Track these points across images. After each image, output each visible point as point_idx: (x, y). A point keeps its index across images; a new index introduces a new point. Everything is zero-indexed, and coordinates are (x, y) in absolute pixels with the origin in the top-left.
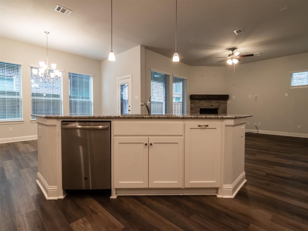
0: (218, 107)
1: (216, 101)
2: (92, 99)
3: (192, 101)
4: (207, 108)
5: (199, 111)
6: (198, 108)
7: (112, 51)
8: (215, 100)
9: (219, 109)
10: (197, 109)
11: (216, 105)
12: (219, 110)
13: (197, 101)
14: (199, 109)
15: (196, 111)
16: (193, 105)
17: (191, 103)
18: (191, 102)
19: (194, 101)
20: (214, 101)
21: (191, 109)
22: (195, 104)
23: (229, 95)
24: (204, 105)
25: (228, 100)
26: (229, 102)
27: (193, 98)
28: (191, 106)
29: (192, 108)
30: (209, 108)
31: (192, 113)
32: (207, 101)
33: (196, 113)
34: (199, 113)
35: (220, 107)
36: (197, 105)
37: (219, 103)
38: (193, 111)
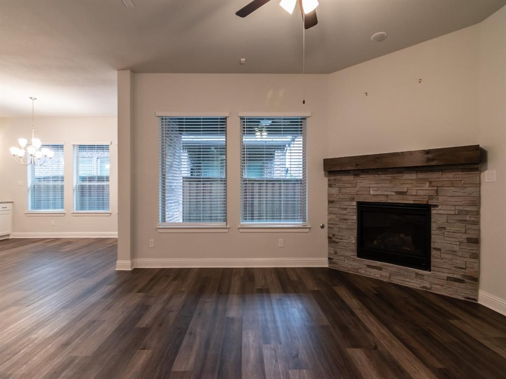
0: (431, 197)
1: (421, 176)
3: (332, 178)
4: (383, 200)
5: (356, 211)
6: (353, 199)
9: (436, 206)
10: (346, 203)
12: (434, 211)
13: (345, 178)
14: (355, 203)
15: (346, 209)
16: (335, 191)
17: (330, 186)
18: (329, 180)
19: (338, 177)
20: (413, 176)
21: (330, 202)
22: (340, 188)
24: (372, 192)
25: (486, 169)
26: (488, 176)
28: (330, 195)
29: (331, 199)
30: (390, 201)
31: (333, 216)
32: (383, 177)
33: (346, 217)
34: (355, 217)
35: (441, 199)
36: (348, 190)
37: (434, 184)
38: (335, 210)
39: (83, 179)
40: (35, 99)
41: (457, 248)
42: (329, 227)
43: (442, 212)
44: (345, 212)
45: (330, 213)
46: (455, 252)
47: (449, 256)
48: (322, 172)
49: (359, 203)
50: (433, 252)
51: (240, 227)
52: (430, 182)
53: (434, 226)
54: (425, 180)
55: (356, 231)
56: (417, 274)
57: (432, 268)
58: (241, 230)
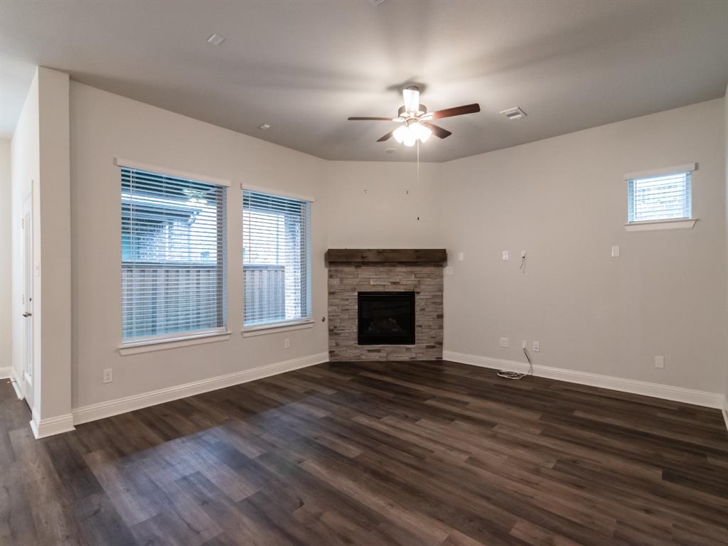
0: (416, 286)
1: (409, 269)
3: (333, 269)
4: (381, 289)
5: (357, 301)
6: (354, 290)
8: (406, 266)
9: (418, 293)
10: (348, 294)
11: (409, 283)
12: (417, 297)
13: (347, 269)
14: (356, 294)
15: (347, 299)
16: (336, 282)
17: (330, 276)
18: (329, 271)
19: (340, 268)
20: (404, 269)
21: (331, 293)
22: (342, 279)
23: (447, 252)
24: (372, 283)
25: (446, 265)
26: (448, 271)
27: (337, 259)
28: (330, 286)
29: (332, 290)
30: (386, 290)
31: (334, 307)
32: (381, 269)
33: (347, 307)
34: (356, 307)
35: (422, 287)
36: (350, 281)
37: (418, 276)
38: (337, 301)
41: (431, 323)
42: (330, 320)
43: (422, 297)
44: (347, 303)
45: (330, 305)
46: (430, 326)
47: (426, 330)
48: (323, 262)
49: (360, 293)
50: (417, 329)
51: (243, 330)
52: (415, 275)
53: (417, 308)
54: (412, 272)
55: (357, 320)
56: (407, 349)
57: (416, 341)
58: (245, 335)
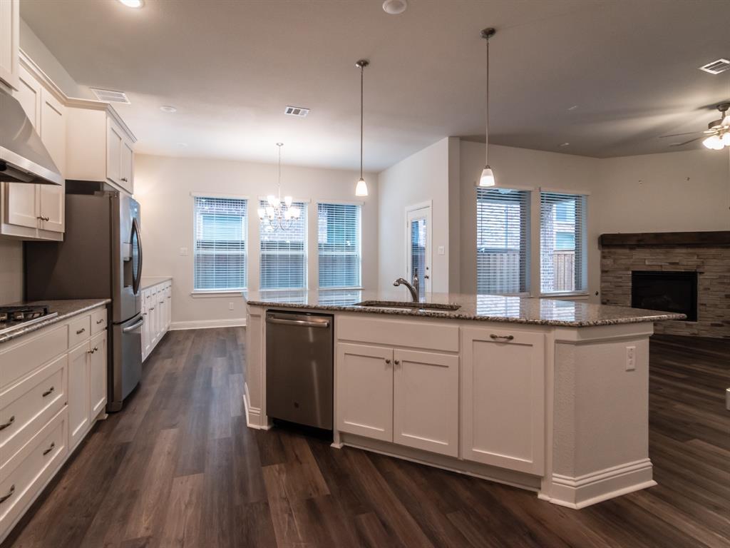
0: (698, 266)
1: (690, 250)
2: (359, 252)
3: (606, 250)
4: (658, 269)
5: (631, 279)
6: (627, 269)
7: (362, 179)
8: (687, 248)
9: (701, 273)
10: (621, 272)
11: (690, 263)
12: (700, 277)
13: (620, 251)
14: (631, 273)
15: (621, 277)
16: (609, 262)
17: (603, 257)
18: (603, 252)
19: (613, 250)
20: (684, 251)
21: (603, 272)
22: (615, 260)
24: (647, 263)
27: (608, 243)
28: (602, 265)
29: (605, 269)
30: (663, 270)
31: (606, 284)
32: (658, 250)
33: (621, 284)
34: (630, 284)
35: (706, 268)
36: (623, 262)
37: (701, 257)
38: (610, 279)
39: (270, 245)
40: (282, 144)
41: (718, 302)
42: (602, 294)
43: (707, 277)
44: (620, 280)
45: (602, 281)
46: (717, 305)
47: (712, 309)
48: (597, 246)
49: (634, 272)
50: (699, 307)
52: (698, 256)
53: (700, 288)
54: (695, 254)
55: (631, 296)
56: (687, 325)
57: (698, 319)
